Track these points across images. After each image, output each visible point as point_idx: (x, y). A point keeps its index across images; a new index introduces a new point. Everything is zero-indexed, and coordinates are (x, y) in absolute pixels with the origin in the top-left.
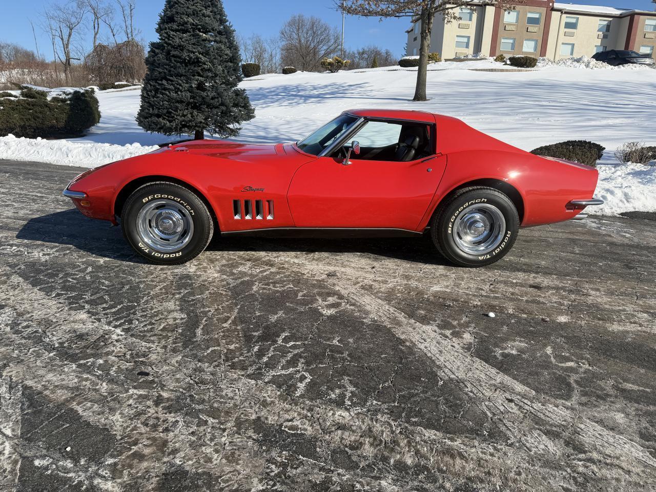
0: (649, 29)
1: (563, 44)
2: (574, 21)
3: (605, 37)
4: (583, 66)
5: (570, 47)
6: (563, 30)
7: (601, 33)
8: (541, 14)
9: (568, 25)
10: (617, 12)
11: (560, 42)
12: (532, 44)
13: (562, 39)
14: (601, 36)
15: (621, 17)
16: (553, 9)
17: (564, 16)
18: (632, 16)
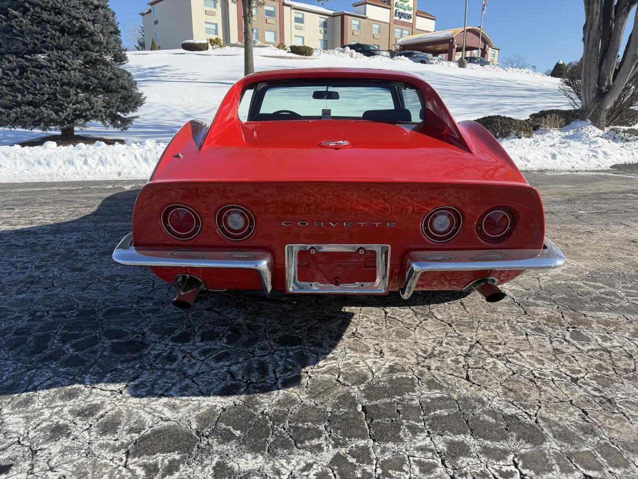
0: (355, 28)
1: (295, 36)
2: (300, 16)
3: (325, 32)
4: (348, 56)
5: (301, 39)
6: (294, 24)
7: (322, 29)
8: (275, 8)
9: (298, 20)
10: (331, 12)
11: (293, 35)
12: (272, 34)
13: (295, 32)
14: (323, 31)
15: (333, 16)
16: (284, 4)
17: (293, 11)
18: (343, 16)
